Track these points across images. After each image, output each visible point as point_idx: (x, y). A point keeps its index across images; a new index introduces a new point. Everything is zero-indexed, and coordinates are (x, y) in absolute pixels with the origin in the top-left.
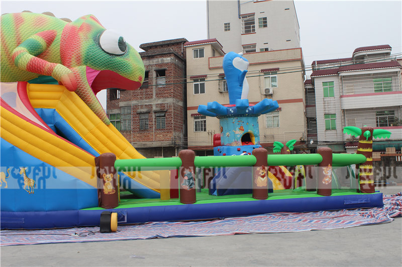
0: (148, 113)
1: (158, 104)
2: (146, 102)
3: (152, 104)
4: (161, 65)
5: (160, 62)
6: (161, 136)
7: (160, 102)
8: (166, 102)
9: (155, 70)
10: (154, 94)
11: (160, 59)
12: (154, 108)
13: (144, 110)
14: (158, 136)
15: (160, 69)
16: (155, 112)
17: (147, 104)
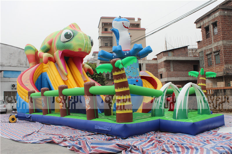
0: (211, 54)
1: (215, 47)
2: (209, 47)
3: (212, 47)
4: (214, 19)
5: (214, 18)
6: (218, 68)
7: (216, 45)
8: (219, 44)
9: (211, 24)
10: (213, 41)
11: (213, 15)
12: (214, 50)
13: (209, 52)
14: (217, 69)
15: (214, 22)
16: (214, 53)
17: (210, 48)
